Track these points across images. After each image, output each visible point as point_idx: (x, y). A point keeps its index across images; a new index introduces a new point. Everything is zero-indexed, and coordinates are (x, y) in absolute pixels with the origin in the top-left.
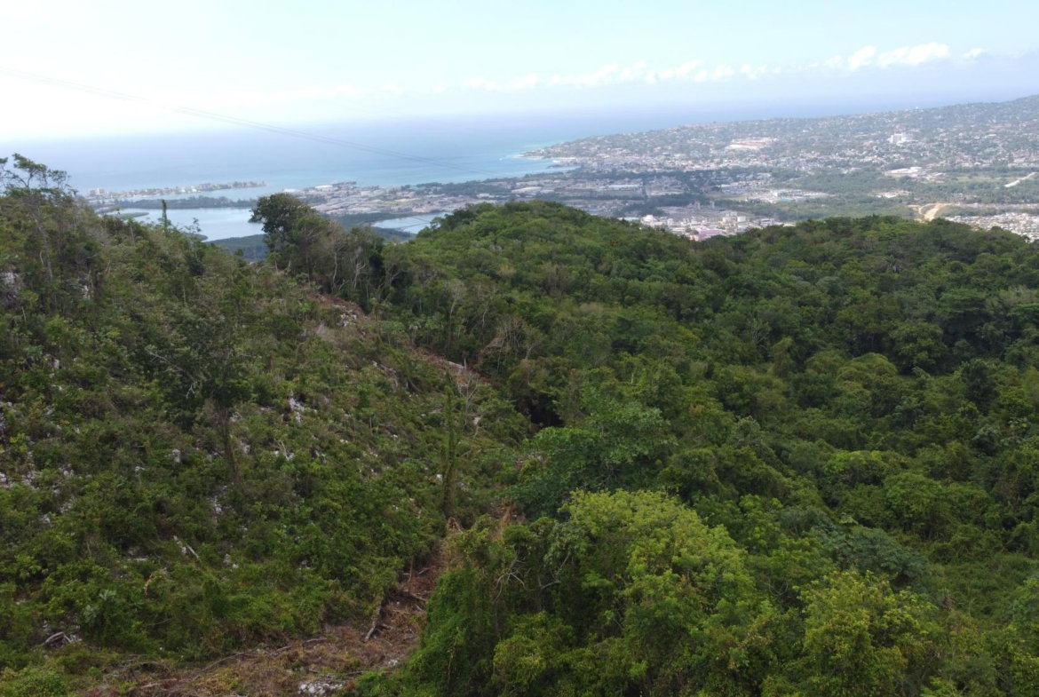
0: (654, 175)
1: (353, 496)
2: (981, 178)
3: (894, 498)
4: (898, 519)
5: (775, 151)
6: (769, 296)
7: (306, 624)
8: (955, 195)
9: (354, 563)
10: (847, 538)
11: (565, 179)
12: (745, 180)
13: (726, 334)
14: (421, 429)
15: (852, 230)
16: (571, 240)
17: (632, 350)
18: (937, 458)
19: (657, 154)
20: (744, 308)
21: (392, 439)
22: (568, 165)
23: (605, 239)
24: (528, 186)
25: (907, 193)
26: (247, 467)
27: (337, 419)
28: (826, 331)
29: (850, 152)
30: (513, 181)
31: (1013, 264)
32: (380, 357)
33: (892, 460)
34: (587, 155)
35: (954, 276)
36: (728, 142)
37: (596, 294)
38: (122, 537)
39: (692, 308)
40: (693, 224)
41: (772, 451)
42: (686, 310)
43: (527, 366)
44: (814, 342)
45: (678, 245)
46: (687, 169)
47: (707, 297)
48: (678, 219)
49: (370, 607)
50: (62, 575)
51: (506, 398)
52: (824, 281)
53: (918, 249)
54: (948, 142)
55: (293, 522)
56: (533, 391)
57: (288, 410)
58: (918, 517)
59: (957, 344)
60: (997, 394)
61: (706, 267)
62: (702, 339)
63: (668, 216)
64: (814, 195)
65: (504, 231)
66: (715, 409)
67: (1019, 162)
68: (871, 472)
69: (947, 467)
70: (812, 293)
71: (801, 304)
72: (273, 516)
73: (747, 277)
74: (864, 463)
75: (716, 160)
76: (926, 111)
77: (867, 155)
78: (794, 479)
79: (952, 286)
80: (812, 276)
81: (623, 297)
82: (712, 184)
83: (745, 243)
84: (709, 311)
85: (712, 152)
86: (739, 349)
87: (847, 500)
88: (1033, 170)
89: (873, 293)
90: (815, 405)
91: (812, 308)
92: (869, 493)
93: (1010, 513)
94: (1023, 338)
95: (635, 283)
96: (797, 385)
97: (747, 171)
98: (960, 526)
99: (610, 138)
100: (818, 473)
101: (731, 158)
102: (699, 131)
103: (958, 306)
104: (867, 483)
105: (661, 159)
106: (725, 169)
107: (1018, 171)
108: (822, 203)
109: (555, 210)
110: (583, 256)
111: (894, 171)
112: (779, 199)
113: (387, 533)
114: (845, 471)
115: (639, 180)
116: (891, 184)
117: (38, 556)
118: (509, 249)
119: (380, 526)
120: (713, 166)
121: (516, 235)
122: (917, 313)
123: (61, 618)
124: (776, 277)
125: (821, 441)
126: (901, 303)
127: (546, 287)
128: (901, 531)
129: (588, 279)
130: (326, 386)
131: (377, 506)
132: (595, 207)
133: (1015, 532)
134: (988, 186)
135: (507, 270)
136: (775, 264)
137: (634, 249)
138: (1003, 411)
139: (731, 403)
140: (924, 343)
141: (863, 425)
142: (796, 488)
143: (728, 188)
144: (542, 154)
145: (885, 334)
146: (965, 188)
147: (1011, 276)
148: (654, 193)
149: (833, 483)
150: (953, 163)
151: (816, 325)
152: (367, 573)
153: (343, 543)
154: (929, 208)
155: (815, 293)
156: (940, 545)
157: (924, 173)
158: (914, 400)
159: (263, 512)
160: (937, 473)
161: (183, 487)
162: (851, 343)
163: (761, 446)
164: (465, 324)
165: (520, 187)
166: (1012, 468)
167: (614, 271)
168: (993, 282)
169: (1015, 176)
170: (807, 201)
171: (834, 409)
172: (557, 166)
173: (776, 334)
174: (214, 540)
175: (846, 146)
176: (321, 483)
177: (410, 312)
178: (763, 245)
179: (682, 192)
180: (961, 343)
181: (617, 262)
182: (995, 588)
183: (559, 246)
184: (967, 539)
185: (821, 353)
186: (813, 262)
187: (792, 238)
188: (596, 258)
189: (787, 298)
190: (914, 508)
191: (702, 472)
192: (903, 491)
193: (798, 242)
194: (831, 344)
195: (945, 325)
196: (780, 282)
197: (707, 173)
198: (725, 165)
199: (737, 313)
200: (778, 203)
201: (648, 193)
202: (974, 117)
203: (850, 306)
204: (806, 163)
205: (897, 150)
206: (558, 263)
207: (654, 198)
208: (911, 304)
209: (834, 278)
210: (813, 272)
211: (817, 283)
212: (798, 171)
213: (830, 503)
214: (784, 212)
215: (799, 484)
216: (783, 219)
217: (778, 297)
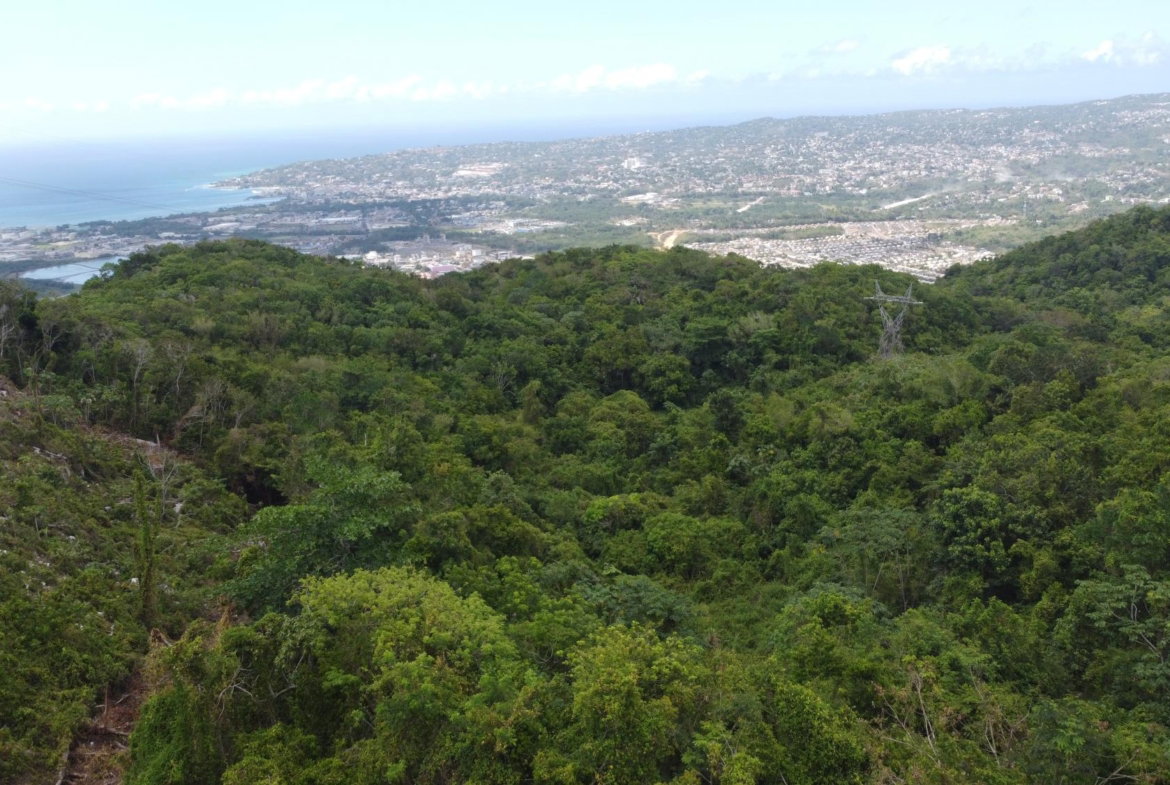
0: (374, 205)
1: (20, 620)
2: (715, 204)
3: (655, 540)
4: (660, 562)
5: (507, 177)
6: (513, 336)
8: (691, 221)
9: (28, 704)
10: (612, 590)
11: (269, 212)
12: (478, 209)
14: (105, 525)
15: (593, 261)
16: (281, 283)
17: (363, 407)
18: (694, 494)
19: (377, 182)
20: (487, 351)
21: (67, 542)
22: (272, 196)
23: (322, 281)
24: (224, 222)
25: (645, 220)
28: (575, 369)
29: (585, 178)
30: (204, 216)
31: (750, 290)
32: (43, 441)
33: (650, 501)
34: (292, 184)
35: (696, 305)
36: (455, 167)
37: (316, 346)
39: (429, 355)
40: (423, 260)
41: (528, 505)
42: (422, 358)
43: (237, 436)
44: (563, 383)
45: (409, 284)
46: (412, 199)
47: (446, 342)
48: (406, 254)
51: (214, 476)
52: (569, 316)
53: (660, 278)
54: (681, 167)
56: (247, 465)
58: (680, 558)
59: (704, 374)
60: (744, 423)
61: (442, 307)
62: (443, 389)
63: (394, 252)
64: (552, 225)
65: (196, 277)
66: (463, 465)
67: (747, 186)
68: (631, 516)
69: (704, 502)
70: (557, 331)
71: (547, 343)
73: (487, 317)
74: (623, 507)
75: (444, 188)
76: (657, 135)
77: (602, 181)
78: (553, 533)
79: (696, 315)
80: (556, 312)
81: (349, 347)
82: (441, 214)
83: (482, 279)
84: (448, 357)
85: (439, 178)
86: (485, 397)
87: (608, 549)
88: (761, 194)
89: (619, 327)
90: (569, 451)
91: (559, 346)
92: (631, 539)
93: (765, 542)
94: (764, 364)
95: (361, 330)
96: (549, 430)
97: (479, 200)
98: (720, 561)
99: (319, 164)
100: (577, 524)
101: (460, 185)
102: (421, 156)
103: (702, 336)
104: (628, 529)
105: (380, 187)
106: (455, 198)
107: (748, 196)
108: (560, 233)
109: (259, 249)
110: (296, 303)
111: (631, 198)
112: (515, 230)
113: (69, 660)
114: (605, 518)
115: (358, 211)
116: (629, 210)
118: (204, 298)
120: (441, 195)
121: (212, 281)
122: (662, 345)
124: (518, 315)
125: (577, 489)
126: (647, 335)
127: (254, 341)
128: (664, 574)
129: (305, 329)
131: (53, 626)
132: (308, 244)
133: (771, 561)
134: (722, 211)
135: (203, 323)
136: (517, 301)
137: (357, 291)
138: (751, 439)
139: (480, 458)
140: (673, 376)
141: (619, 466)
142: (556, 543)
143: (459, 219)
144: (238, 184)
145: (634, 369)
146: (701, 214)
147: (749, 303)
148: (376, 227)
149: (594, 533)
150: (687, 189)
151: (564, 364)
154: (667, 236)
155: (560, 330)
156: (703, 584)
157: (660, 199)
158: (667, 436)
160: (694, 510)
162: (601, 382)
163: (515, 501)
164: (153, 392)
165: (213, 224)
166: (764, 496)
167: (335, 318)
168: (733, 309)
169: (745, 200)
170: (545, 231)
171: (588, 453)
172: (257, 197)
173: (523, 377)
175: (579, 172)
178: (503, 281)
179: (408, 224)
180: (707, 373)
181: (338, 308)
182: (757, 620)
183: (267, 292)
184: (727, 574)
185: (572, 394)
186: (556, 297)
187: (532, 272)
188: (313, 303)
189: (532, 337)
190: (675, 548)
191: (452, 539)
192: (663, 533)
193: (539, 276)
194: (580, 385)
195: (691, 356)
196: (523, 320)
197: (435, 202)
198: (454, 193)
199: (479, 356)
200: (515, 234)
201: (369, 227)
202: (703, 141)
203: (597, 343)
204: (541, 190)
205: (632, 175)
206: (267, 312)
207: (376, 232)
208: (657, 336)
209: (579, 314)
210: (557, 308)
211: (562, 320)
212: (533, 199)
213: (592, 554)
214: (521, 243)
215: (558, 538)
216: (521, 251)
217: (522, 336)
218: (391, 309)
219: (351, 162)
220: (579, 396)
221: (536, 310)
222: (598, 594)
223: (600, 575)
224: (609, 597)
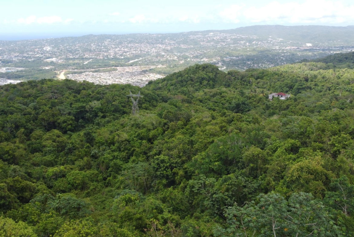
2: (76, 61)
3: (71, 180)
4: (73, 187)
6: (12, 114)
8: (69, 67)
10: (60, 201)
15: (38, 85)
18: (81, 164)
20: (3, 119)
25: (53, 67)
28: (36, 123)
29: (30, 53)
31: (92, 94)
33: (68, 168)
35: (75, 99)
41: (26, 175)
44: (32, 128)
52: (31, 105)
53: (61, 90)
54: (64, 50)
58: (79, 185)
59: (79, 121)
60: (95, 140)
64: (20, 69)
66: (1, 164)
67: (87, 56)
68: (62, 174)
69: (85, 166)
71: (24, 115)
74: (59, 171)
76: (55, 39)
77: (37, 54)
78: (36, 183)
79: (75, 102)
86: (4, 136)
87: (55, 185)
88: (91, 58)
89: (49, 108)
90: (37, 152)
91: (29, 116)
92: (62, 181)
93: (105, 176)
94: (98, 117)
96: (29, 146)
98: (92, 184)
100: (44, 178)
103: (78, 109)
104: (61, 177)
107: (87, 59)
108: (23, 72)
111: (47, 60)
112: (6, 71)
114: (53, 175)
122: (65, 113)
124: (13, 106)
125: (42, 166)
126: (59, 110)
128: (74, 190)
133: (107, 181)
134: (79, 64)
136: (11, 99)
138: (97, 144)
139: (5, 159)
140: (69, 123)
141: (55, 156)
142: (38, 186)
145: (56, 121)
146: (72, 65)
147: (92, 97)
149: (50, 180)
150: (67, 57)
151: (32, 122)
154: (61, 72)
155: (29, 110)
156: (87, 191)
157: (58, 60)
158: (71, 145)
160: (82, 169)
162: (45, 126)
163: (22, 175)
166: (103, 162)
168: (87, 100)
169: (86, 60)
170: (18, 71)
171: (44, 152)
173: (17, 127)
175: (29, 51)
178: (5, 92)
180: (80, 121)
182: (105, 200)
184: (94, 187)
185: (35, 131)
186: (25, 97)
187: (16, 89)
189: (19, 113)
190: (77, 182)
191: (3, 193)
192: (73, 178)
193: (18, 90)
194: (38, 128)
195: (74, 116)
196: (15, 108)
200: (6, 72)
202: (71, 41)
203: (42, 113)
204: (15, 57)
205: (47, 52)
208: (63, 110)
209: (35, 104)
210: (26, 102)
211: (29, 106)
212: (12, 60)
213: (50, 187)
214: (8, 76)
215: (38, 184)
216: (9, 78)
217: (15, 113)
220: (38, 132)
221: (19, 103)
222: (56, 203)
223: (55, 196)
224: (59, 204)
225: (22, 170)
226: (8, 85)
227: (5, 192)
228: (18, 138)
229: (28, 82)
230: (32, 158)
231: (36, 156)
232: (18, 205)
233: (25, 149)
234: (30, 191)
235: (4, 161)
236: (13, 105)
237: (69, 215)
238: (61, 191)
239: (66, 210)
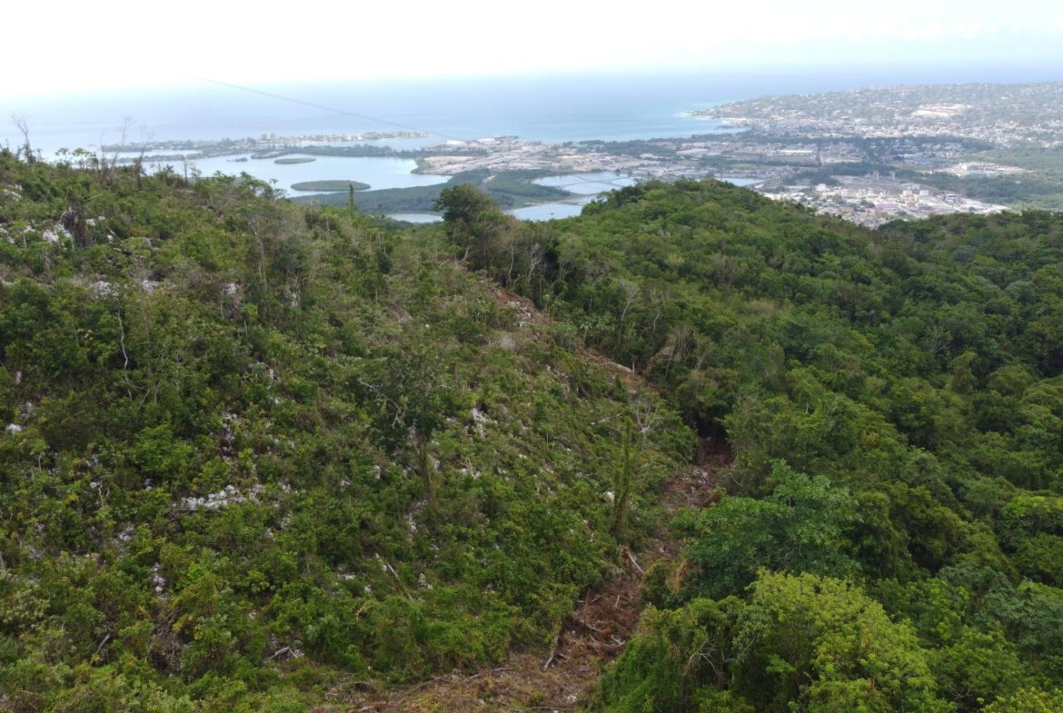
0: (831, 140)
1: (534, 519)
5: (968, 119)
6: (953, 301)
7: (494, 651)
9: (534, 589)
10: (1026, 604)
11: (734, 141)
12: (932, 150)
13: (903, 341)
14: (591, 440)
15: (1052, 226)
16: (743, 228)
17: (803, 358)
19: (836, 118)
20: (925, 313)
21: (565, 453)
22: (738, 126)
23: (779, 229)
24: (694, 147)
26: (438, 486)
27: (516, 433)
28: (1014, 342)
29: (1054, 124)
30: (681, 141)
32: (553, 361)
34: (759, 116)
36: (916, 107)
37: (765, 290)
38: (335, 555)
39: (868, 310)
40: (870, 196)
41: (948, 488)
42: (861, 313)
43: (697, 377)
44: (999, 355)
45: (856, 236)
46: (867, 136)
48: (856, 188)
49: (549, 636)
50: (287, 592)
51: (674, 407)
52: (1013, 287)
55: (480, 545)
56: (700, 404)
57: (472, 422)
61: (886, 264)
62: (876, 346)
63: (842, 185)
64: (1008, 170)
65: (674, 215)
66: (889, 435)
68: (1055, 522)
70: (1001, 299)
71: (988, 311)
72: (462, 537)
73: (929, 279)
74: (1049, 511)
75: (900, 127)
78: (970, 522)
80: (1002, 278)
81: (794, 294)
82: (893, 152)
83: (929, 231)
84: (886, 315)
85: (897, 117)
86: (916, 359)
87: (1026, 548)
90: (995, 429)
91: (1000, 316)
95: (806, 280)
96: (977, 405)
97: (934, 140)
99: (784, 98)
100: (996, 515)
101: (917, 125)
102: (882, 95)
104: (1049, 531)
105: (839, 123)
106: (911, 137)
108: (1017, 179)
109: (727, 190)
110: (754, 248)
112: (968, 173)
113: (564, 561)
114: (1026, 517)
115: (814, 145)
117: (267, 572)
118: (678, 235)
119: (558, 552)
120: (896, 134)
121: (685, 221)
123: (288, 633)
124: (961, 280)
125: (1001, 478)
127: (714, 279)
129: (758, 273)
130: (504, 396)
131: (556, 532)
132: (764, 173)
135: (675, 259)
136: (961, 259)
137: (808, 241)
139: (905, 424)
141: (1048, 459)
142: (972, 532)
143: (911, 158)
144: (711, 114)
148: (829, 160)
149: (1012, 528)
151: (1004, 336)
152: (546, 600)
153: (525, 568)
155: (1004, 299)
159: (453, 533)
161: (383, 504)
162: (1041, 358)
163: (936, 484)
164: (636, 328)
165: (686, 149)
167: (786, 265)
170: (1001, 177)
171: (1017, 437)
172: (726, 127)
173: (958, 344)
174: (411, 560)
175: (1050, 117)
176: (505, 505)
177: (581, 310)
178: (949, 236)
179: (859, 160)
181: (790, 255)
183: (730, 235)
185: (1007, 367)
186: (1003, 259)
187: (982, 230)
188: (768, 251)
189: (973, 304)
191: (875, 518)
193: (988, 236)
194: (1017, 358)
196: (965, 285)
197: (890, 140)
198: (909, 132)
199: (917, 318)
200: (966, 177)
201: (822, 160)
203: (1043, 318)
204: (1001, 135)
206: (728, 254)
207: (829, 166)
209: (1027, 284)
210: (1004, 273)
211: (1008, 288)
212: (993, 143)
213: (1007, 549)
214: (972, 187)
215: (975, 528)
216: (971, 195)
217: (963, 302)
218: (837, 261)
219: (814, 98)
221: (980, 273)
222: (1013, 607)
223: (1016, 584)
224: (1024, 614)
225: (940, 471)
226: (963, 215)
227: (880, 517)
228: (952, 373)
229: (1025, 214)
230: (977, 444)
231: (990, 442)
232: (906, 565)
233: (965, 413)
234: (949, 539)
235: (900, 428)
236: (964, 277)
237: (1044, 658)
238: (1038, 573)
239: (1038, 639)
